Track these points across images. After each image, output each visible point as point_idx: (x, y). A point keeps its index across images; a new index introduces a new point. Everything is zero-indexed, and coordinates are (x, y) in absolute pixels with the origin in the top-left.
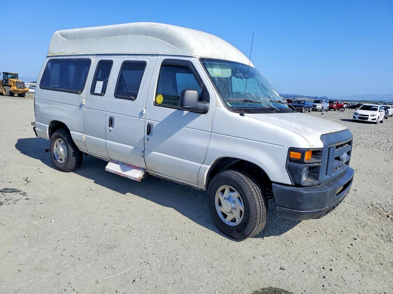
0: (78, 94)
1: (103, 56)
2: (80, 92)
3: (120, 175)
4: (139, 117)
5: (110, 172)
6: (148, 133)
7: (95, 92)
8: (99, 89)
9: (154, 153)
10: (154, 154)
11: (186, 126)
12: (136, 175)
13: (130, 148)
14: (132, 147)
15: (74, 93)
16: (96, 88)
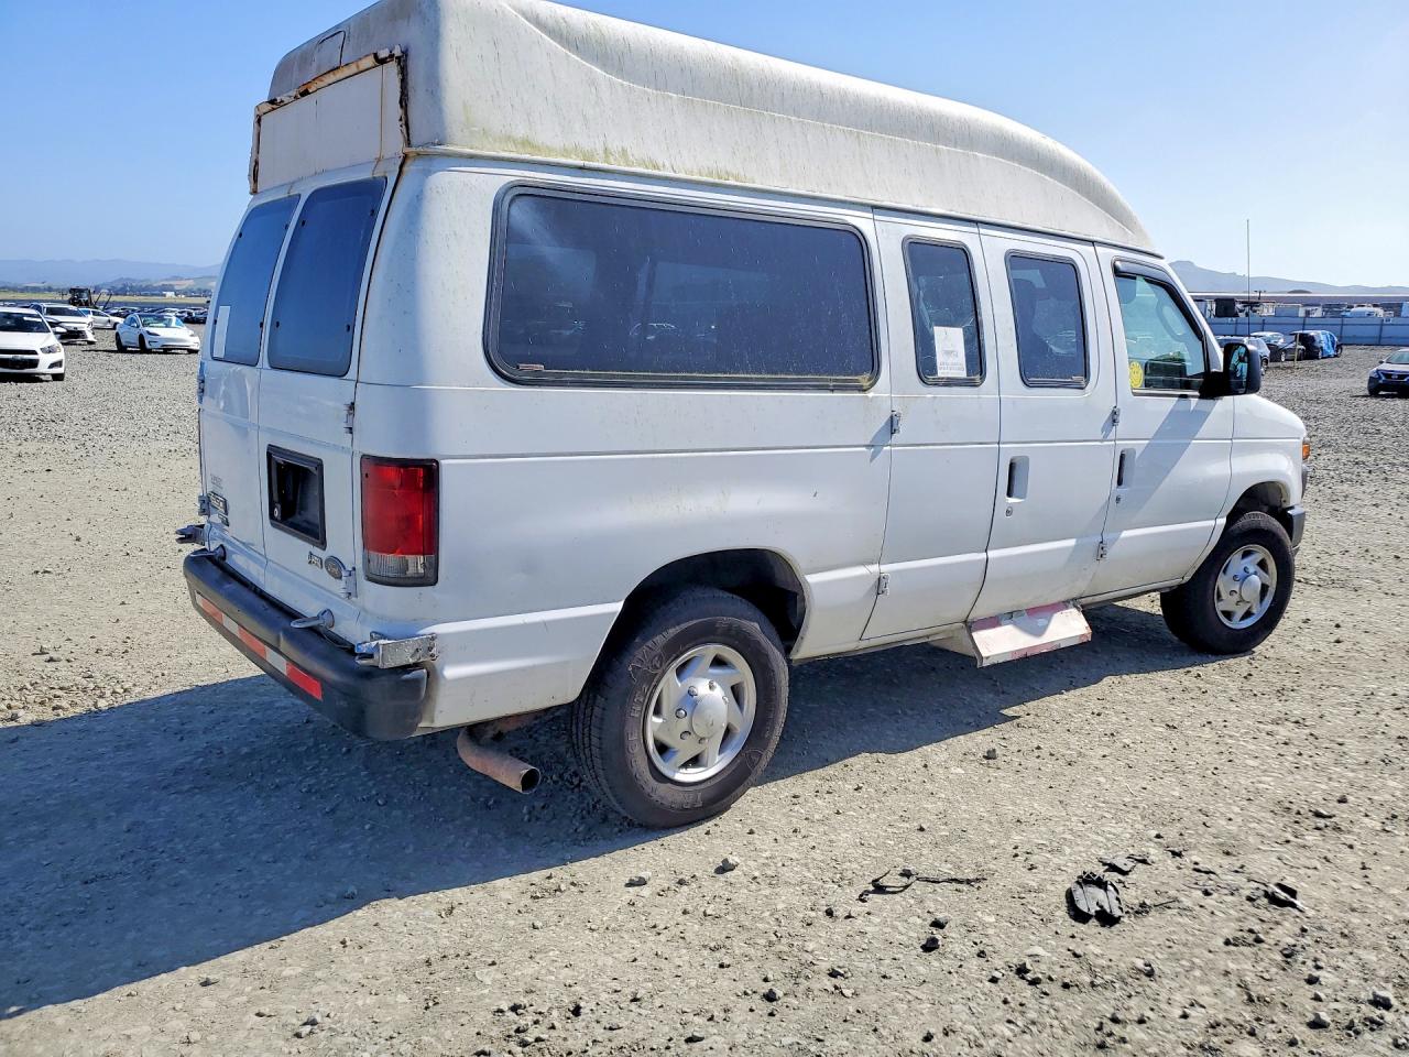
0: (862, 389)
1: (907, 218)
2: (864, 380)
3: (1037, 652)
4: (1101, 437)
5: (1001, 661)
6: (1120, 482)
7: (941, 373)
8: (951, 360)
9: (1125, 534)
10: (1127, 539)
11: (1197, 436)
12: (1070, 627)
13: (1066, 548)
14: (1071, 542)
15: (832, 391)
16: (940, 358)
